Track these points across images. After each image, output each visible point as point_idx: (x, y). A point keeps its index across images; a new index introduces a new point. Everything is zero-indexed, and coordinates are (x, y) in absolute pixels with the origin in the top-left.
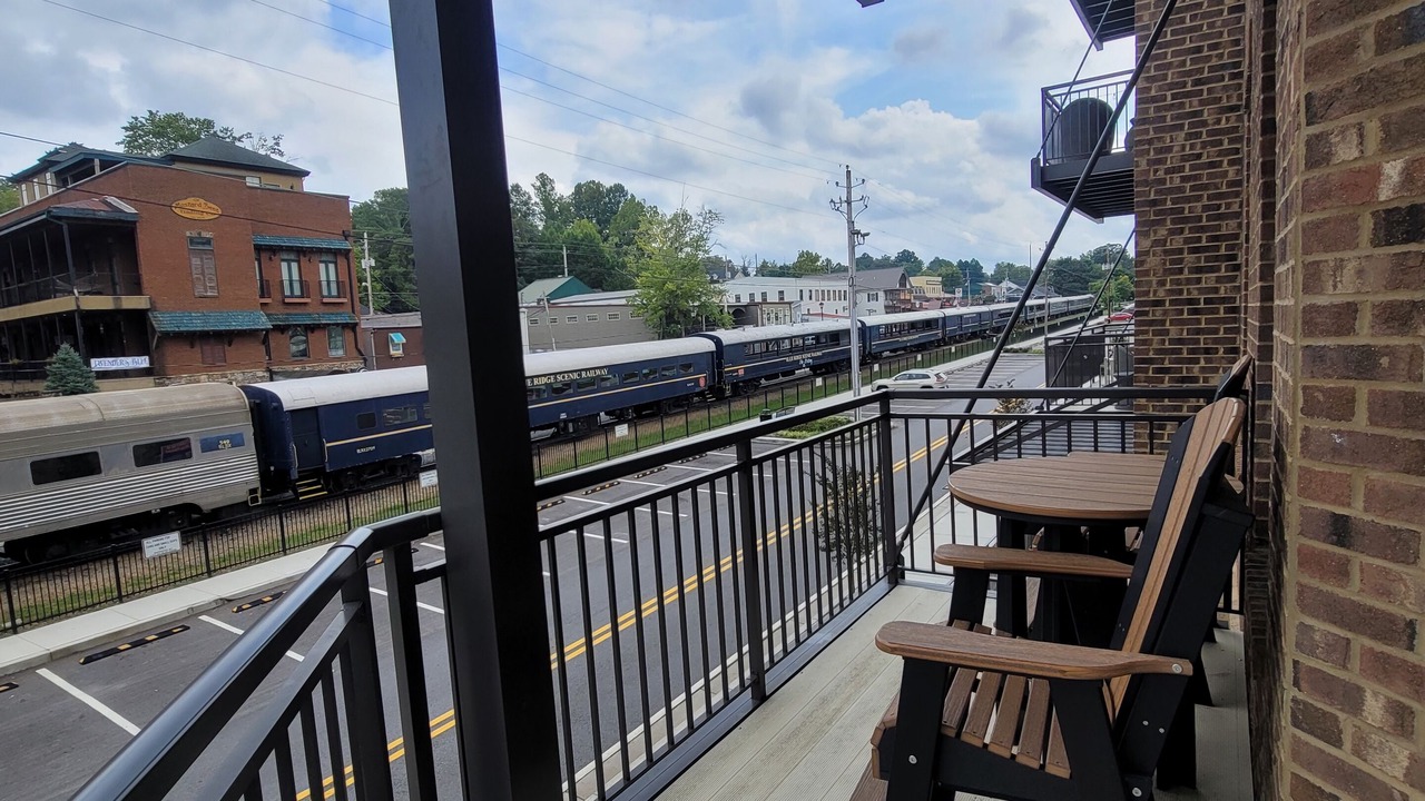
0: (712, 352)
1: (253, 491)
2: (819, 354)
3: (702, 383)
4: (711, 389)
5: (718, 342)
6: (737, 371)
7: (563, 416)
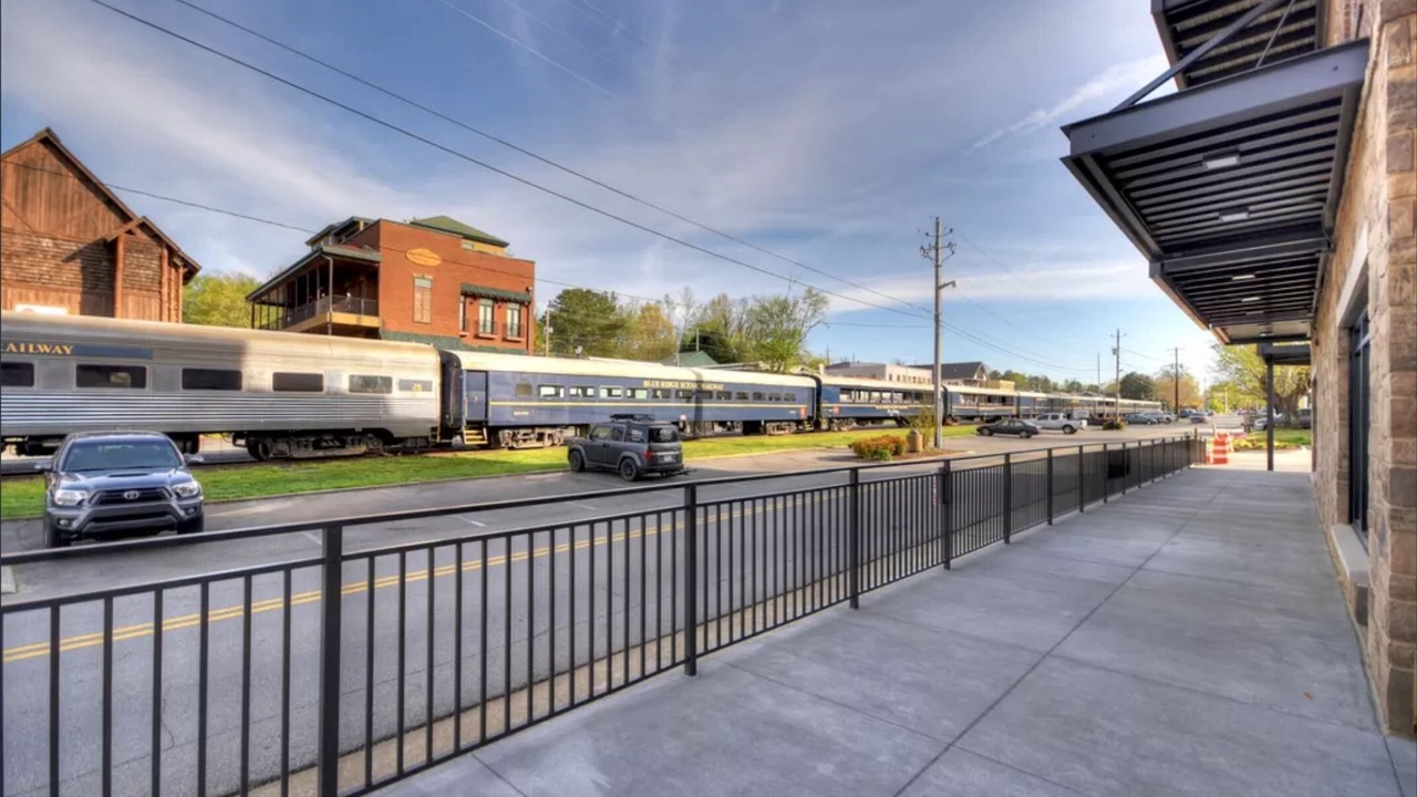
0: (813, 389)
1: (434, 429)
2: (905, 407)
3: (803, 412)
4: (809, 419)
5: (818, 381)
6: (832, 408)
7: (683, 417)
